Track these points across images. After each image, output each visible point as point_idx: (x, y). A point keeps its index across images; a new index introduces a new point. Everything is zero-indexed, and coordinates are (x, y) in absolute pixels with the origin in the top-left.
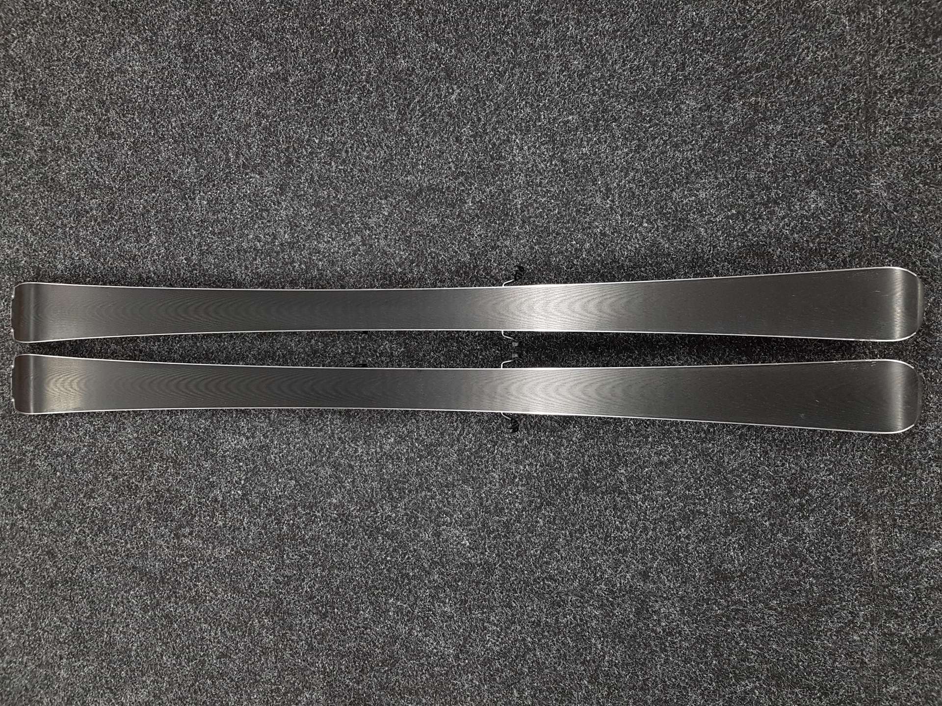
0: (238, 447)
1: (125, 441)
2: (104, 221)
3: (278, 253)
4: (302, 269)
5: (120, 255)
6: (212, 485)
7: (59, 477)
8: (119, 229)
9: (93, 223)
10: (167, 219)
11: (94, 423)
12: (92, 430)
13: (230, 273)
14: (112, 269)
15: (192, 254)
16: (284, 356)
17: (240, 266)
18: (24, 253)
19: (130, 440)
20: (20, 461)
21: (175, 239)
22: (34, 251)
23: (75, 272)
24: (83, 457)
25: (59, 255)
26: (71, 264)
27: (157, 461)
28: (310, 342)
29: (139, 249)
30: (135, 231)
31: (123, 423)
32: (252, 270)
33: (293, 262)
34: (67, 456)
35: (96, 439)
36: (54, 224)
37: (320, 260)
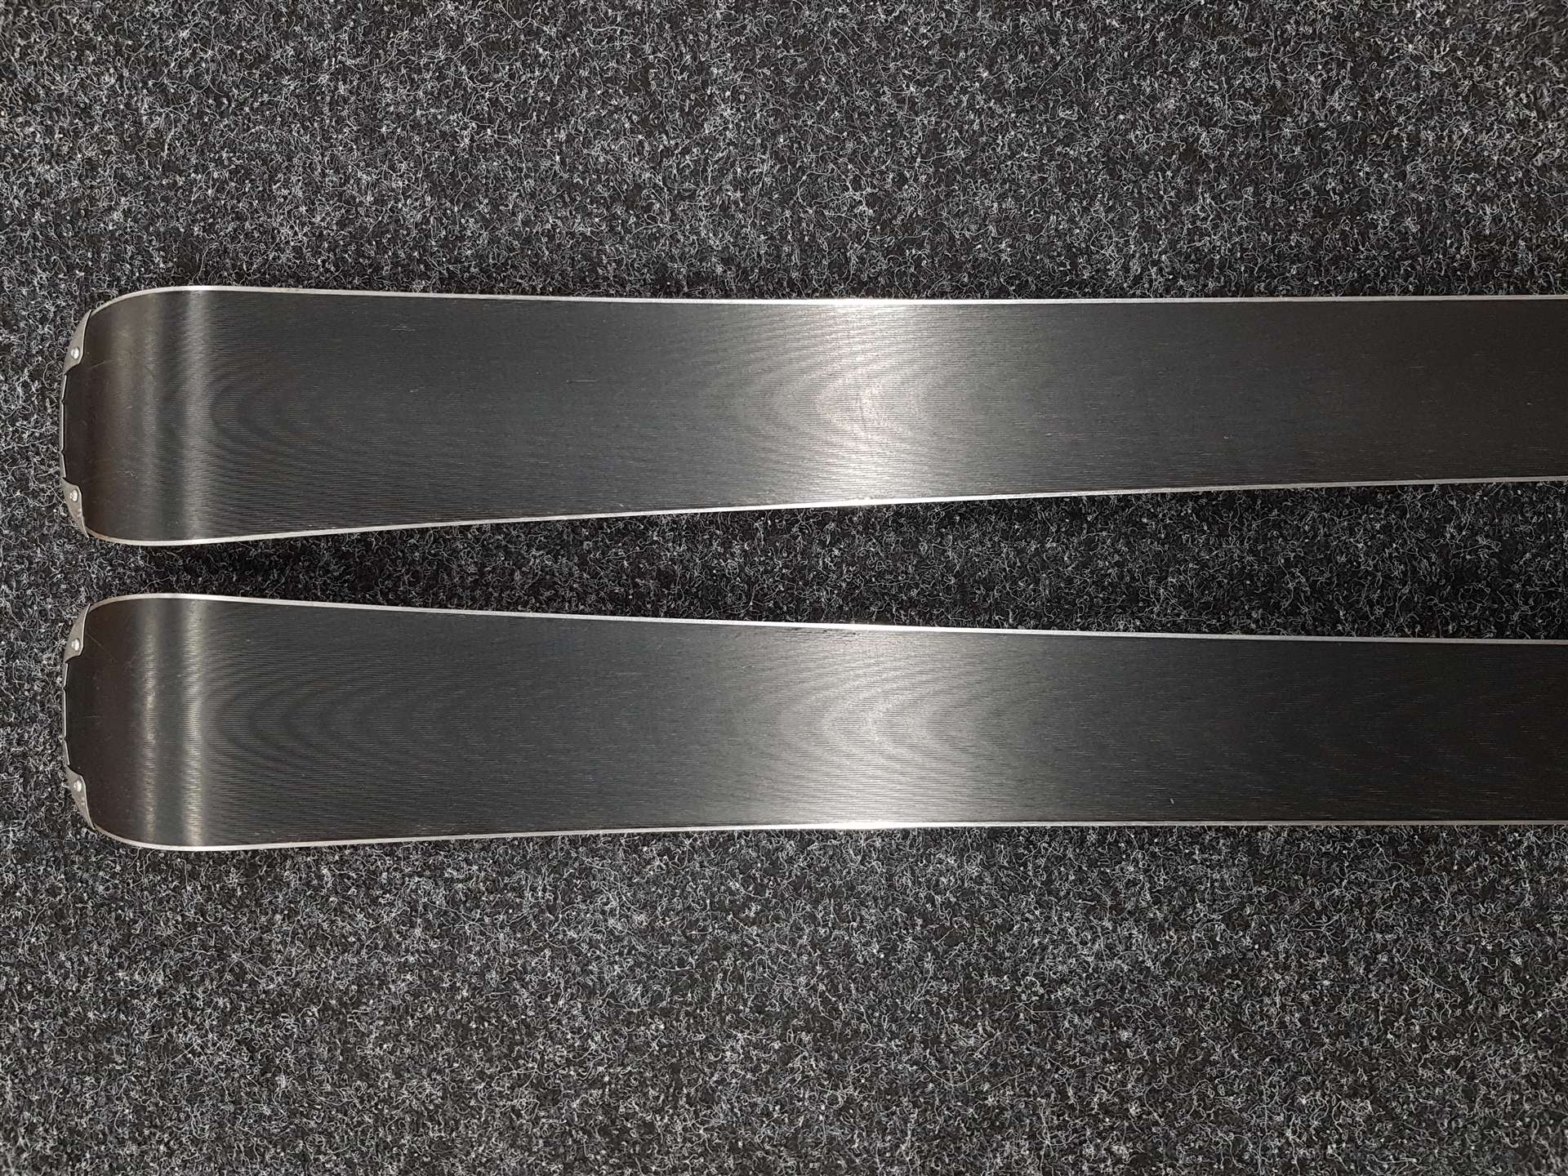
0: (1111, 965)
1: (593, 945)
2: (490, 47)
3: (1293, 172)
4: (1404, 236)
5: (571, 187)
6: (994, 1123)
7: (286, 1095)
8: (565, 80)
9: (441, 54)
10: (786, 34)
11: (450, 872)
12: (440, 901)
13: (1072, 253)
14: (527, 241)
15: (901, 180)
16: (1318, 592)
17: (1120, 224)
18: (119, 177)
19: (613, 937)
20: (106, 1029)
21: (823, 116)
22: (169, 168)
23: (359, 253)
24: (399, 1013)
25: (286, 184)
26: (342, 224)
27: (740, 1024)
28: (1436, 532)
29: (656, 162)
30: (638, 84)
31: (586, 872)
32: (1173, 244)
33: (1365, 203)
34: (326, 1007)
35: (457, 940)
36: (262, 59)
37: (1485, 198)
